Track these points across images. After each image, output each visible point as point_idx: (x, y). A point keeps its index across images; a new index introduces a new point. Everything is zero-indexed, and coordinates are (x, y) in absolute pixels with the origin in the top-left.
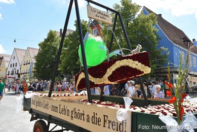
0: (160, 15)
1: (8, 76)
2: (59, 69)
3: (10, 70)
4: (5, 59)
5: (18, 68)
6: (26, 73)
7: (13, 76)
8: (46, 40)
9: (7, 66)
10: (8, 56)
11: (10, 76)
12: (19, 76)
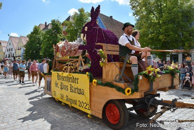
0: (111, 17)
1: (5, 59)
2: (41, 54)
3: (7, 53)
4: (3, 44)
5: (13, 52)
6: (20, 56)
7: (10, 58)
8: (32, 33)
9: (4, 51)
10: (5, 42)
11: (7, 58)
12: (14, 58)
